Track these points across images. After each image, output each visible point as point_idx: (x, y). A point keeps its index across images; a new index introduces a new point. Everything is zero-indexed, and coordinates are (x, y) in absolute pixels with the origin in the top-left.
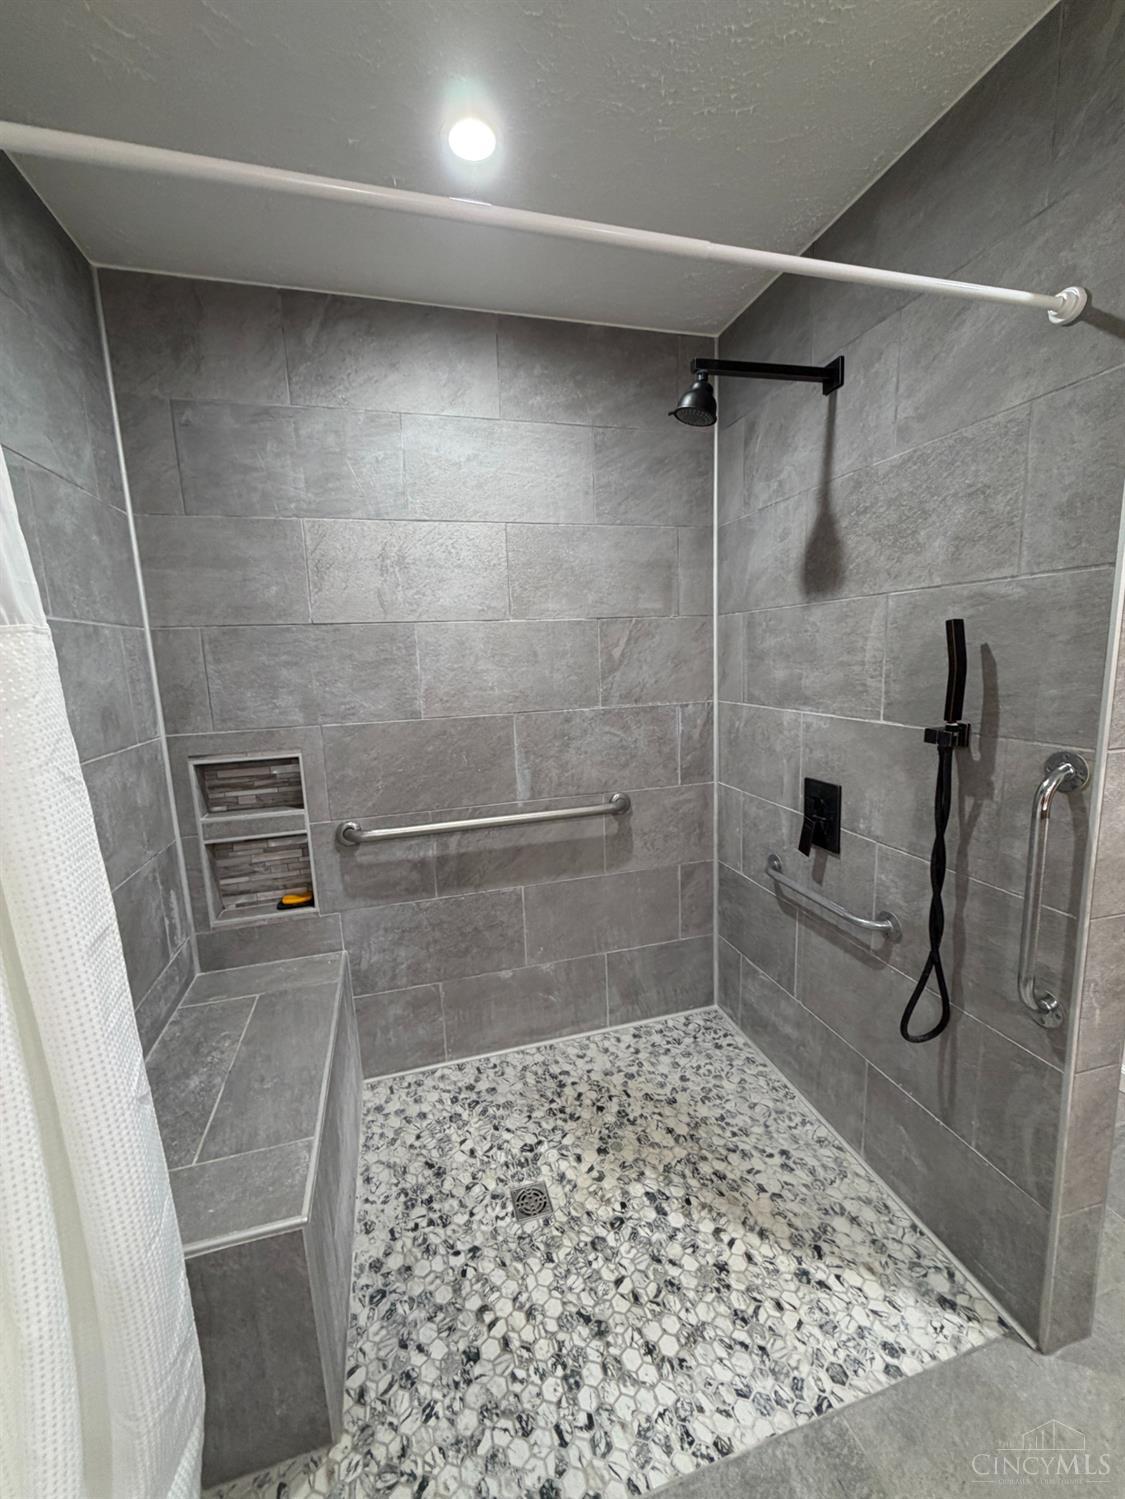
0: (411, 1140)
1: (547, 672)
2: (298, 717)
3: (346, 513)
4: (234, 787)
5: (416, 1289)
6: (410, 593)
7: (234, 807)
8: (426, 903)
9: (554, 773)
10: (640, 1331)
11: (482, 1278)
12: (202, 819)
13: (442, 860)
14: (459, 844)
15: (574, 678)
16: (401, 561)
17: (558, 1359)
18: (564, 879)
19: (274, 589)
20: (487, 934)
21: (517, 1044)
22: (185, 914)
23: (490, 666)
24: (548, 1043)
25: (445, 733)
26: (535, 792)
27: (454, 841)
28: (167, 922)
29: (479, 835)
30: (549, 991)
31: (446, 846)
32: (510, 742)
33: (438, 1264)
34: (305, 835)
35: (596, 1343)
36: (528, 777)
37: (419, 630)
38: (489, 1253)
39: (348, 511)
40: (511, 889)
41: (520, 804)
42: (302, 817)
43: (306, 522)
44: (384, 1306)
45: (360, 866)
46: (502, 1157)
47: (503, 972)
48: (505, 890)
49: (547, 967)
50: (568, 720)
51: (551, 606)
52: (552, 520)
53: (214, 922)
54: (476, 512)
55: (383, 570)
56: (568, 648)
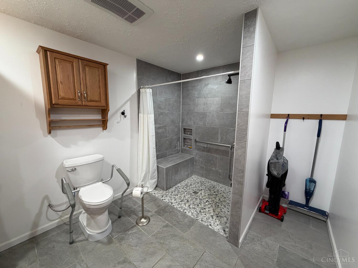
0: (192, 182)
1: (225, 121)
2: (193, 124)
3: (201, 98)
4: (188, 132)
5: (179, 189)
6: (207, 108)
7: (187, 134)
8: (204, 153)
9: (225, 138)
10: (190, 204)
11: (184, 193)
12: (183, 135)
13: (207, 148)
14: (209, 146)
15: (230, 123)
16: (206, 104)
17: (182, 200)
18: (224, 157)
19: (192, 108)
20: (212, 161)
21: (214, 181)
22: (180, 145)
23: (217, 120)
24: (218, 184)
25: (209, 129)
26: (221, 141)
27: (209, 145)
28: (176, 144)
29: (212, 145)
30: (220, 175)
31: (207, 146)
32: (218, 132)
33: (182, 190)
34: (192, 139)
35: (186, 202)
36: (220, 138)
37: (207, 113)
38: (187, 192)
39: (201, 97)
40: (216, 155)
41: (219, 142)
42: (192, 137)
43: (196, 99)
44: (176, 189)
45: (197, 145)
46: (198, 188)
47: (213, 169)
48: (215, 155)
49: (220, 171)
50: (228, 130)
51: (227, 110)
52: (229, 96)
53: (182, 147)
54: (217, 96)
55: (204, 105)
56: (229, 117)
